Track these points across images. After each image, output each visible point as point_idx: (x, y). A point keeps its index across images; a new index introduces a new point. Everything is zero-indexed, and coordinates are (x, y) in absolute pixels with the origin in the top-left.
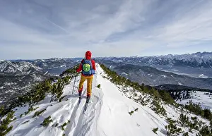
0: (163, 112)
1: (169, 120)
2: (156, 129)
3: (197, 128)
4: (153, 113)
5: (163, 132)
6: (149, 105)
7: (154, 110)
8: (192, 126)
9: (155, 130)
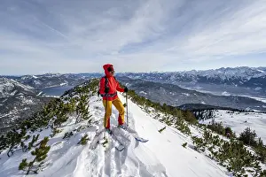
0: (187, 131)
1: (194, 138)
2: (186, 144)
3: (219, 145)
4: (179, 132)
5: (191, 147)
6: (173, 125)
7: (179, 129)
8: (215, 143)
9: (184, 145)
